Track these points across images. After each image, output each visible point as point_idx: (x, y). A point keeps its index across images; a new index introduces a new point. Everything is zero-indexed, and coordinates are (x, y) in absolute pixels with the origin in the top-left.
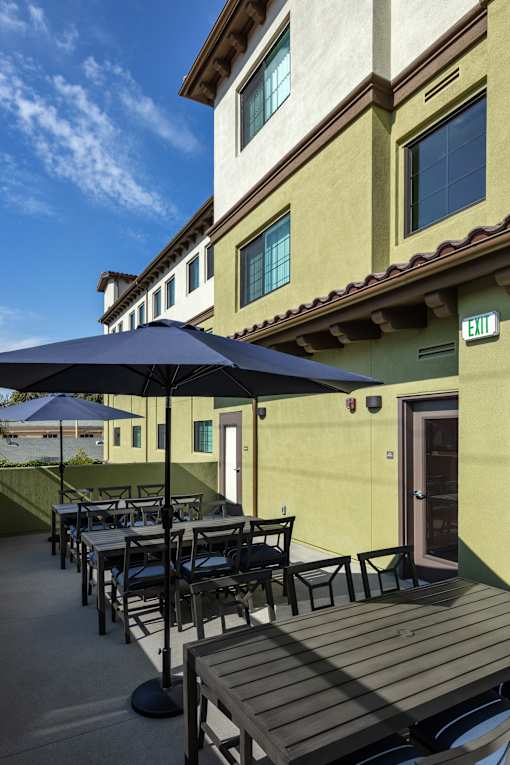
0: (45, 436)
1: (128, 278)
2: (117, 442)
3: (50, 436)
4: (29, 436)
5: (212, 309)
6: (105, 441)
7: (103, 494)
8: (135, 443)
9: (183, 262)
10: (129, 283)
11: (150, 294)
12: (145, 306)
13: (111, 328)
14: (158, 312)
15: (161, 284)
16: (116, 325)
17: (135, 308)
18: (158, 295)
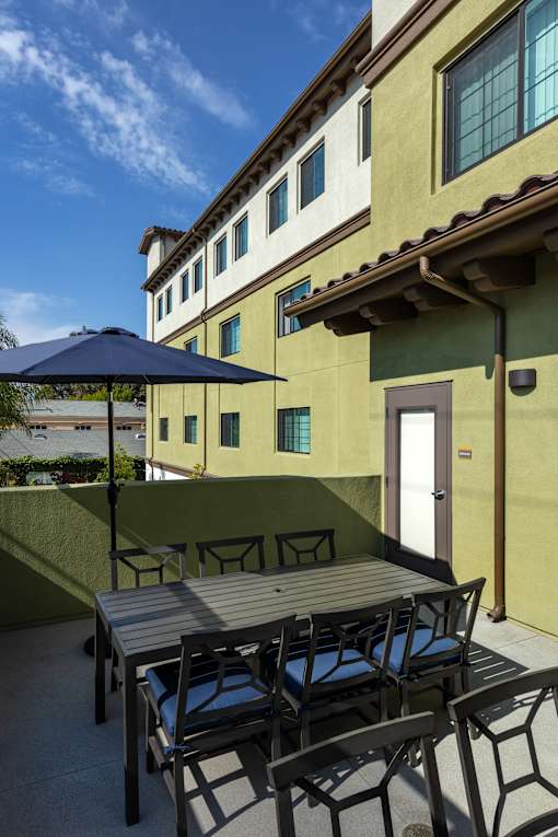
0: (77, 428)
1: (176, 235)
2: (164, 436)
3: (83, 428)
4: (59, 428)
5: (367, 212)
6: (148, 434)
7: (207, 555)
8: (189, 437)
9: (260, 192)
10: (176, 241)
11: (211, 244)
12: (204, 261)
13: (157, 296)
14: (220, 267)
15: (228, 228)
16: (162, 291)
17: (189, 266)
18: (221, 245)
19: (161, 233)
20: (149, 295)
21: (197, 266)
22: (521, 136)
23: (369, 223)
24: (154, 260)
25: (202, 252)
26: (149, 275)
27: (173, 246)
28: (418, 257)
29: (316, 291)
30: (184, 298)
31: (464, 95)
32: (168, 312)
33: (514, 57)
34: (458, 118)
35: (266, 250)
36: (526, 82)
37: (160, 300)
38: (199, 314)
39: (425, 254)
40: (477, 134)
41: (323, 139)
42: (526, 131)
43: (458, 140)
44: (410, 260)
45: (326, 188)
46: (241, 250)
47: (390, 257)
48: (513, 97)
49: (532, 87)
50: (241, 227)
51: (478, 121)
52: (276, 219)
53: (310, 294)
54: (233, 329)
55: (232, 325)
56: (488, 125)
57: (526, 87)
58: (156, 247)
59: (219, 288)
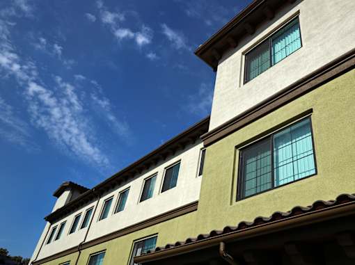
1: (82, 189)
5: (196, 203)
9: (140, 178)
10: (81, 193)
11: (102, 200)
12: (94, 210)
13: (53, 226)
14: (103, 216)
15: (116, 194)
16: (59, 223)
17: (83, 211)
18: (108, 202)
19: (73, 187)
20: (48, 224)
21: (89, 212)
22: (273, 188)
23: (196, 210)
24: (61, 202)
25: (94, 204)
26: (54, 210)
27: (78, 196)
28: (219, 242)
29: (158, 249)
30: (72, 231)
31: (248, 162)
32: (57, 238)
33: (269, 153)
34: (245, 170)
35: (135, 210)
36: (275, 164)
37: (54, 229)
38: (78, 244)
39: (223, 241)
40: (254, 181)
41: (180, 160)
42: (275, 186)
43: (245, 181)
44: (215, 242)
45: (177, 185)
46: (120, 208)
47: (204, 238)
48: (269, 169)
49: (278, 167)
50: (124, 195)
51: (254, 175)
52: (145, 195)
53: (153, 250)
54: (98, 260)
55: (99, 256)
56: (259, 178)
57: (275, 167)
58: (66, 194)
59: (98, 228)
